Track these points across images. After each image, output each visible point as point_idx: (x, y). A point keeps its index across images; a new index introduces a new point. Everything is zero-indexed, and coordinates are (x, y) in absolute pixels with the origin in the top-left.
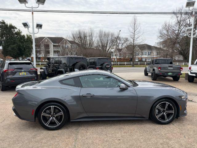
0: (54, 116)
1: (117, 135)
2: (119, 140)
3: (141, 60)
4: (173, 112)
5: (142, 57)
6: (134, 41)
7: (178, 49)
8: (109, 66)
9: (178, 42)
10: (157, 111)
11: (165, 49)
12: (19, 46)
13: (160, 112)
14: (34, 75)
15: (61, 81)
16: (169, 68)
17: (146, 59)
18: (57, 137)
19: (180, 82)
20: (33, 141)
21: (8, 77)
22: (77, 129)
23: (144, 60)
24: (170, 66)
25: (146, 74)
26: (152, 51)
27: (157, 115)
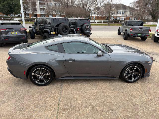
0: (42, 76)
1: (93, 91)
2: (94, 96)
3: (116, 19)
4: (139, 74)
5: (117, 16)
6: (111, 1)
7: (149, 10)
8: (88, 27)
9: (150, 3)
10: (126, 73)
11: (138, 9)
12: (9, 3)
13: (128, 73)
14: (24, 34)
15: (47, 47)
16: (140, 30)
17: (120, 18)
18: (45, 92)
19: (147, 42)
20: (26, 95)
21: (2, 36)
22: (61, 85)
23: (118, 19)
24: (140, 28)
25: (119, 33)
26: (126, 10)
27: (126, 76)
